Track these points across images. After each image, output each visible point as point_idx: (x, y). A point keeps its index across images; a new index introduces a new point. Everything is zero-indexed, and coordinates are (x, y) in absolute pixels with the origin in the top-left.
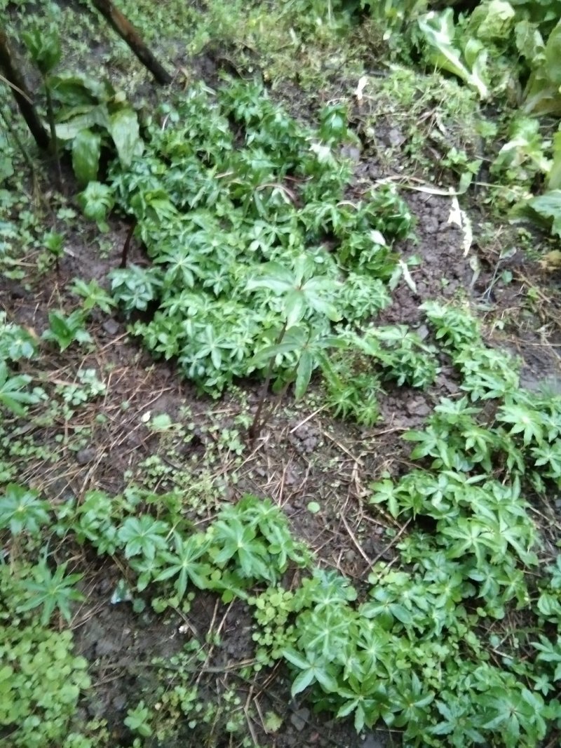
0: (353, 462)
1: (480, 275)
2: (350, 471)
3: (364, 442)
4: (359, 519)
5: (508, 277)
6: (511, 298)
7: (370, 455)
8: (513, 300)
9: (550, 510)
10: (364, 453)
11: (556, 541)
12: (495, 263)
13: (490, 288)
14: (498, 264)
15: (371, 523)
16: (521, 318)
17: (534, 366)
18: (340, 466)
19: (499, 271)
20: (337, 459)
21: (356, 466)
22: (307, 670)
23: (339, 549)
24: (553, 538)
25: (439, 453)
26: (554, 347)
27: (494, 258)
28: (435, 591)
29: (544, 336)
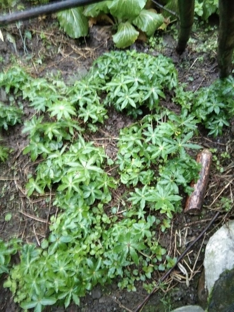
0: (13, 181)
1: (16, 43)
2: (14, 186)
3: (12, 168)
4: (31, 206)
5: (28, 35)
6: (37, 45)
7: (19, 172)
8: (39, 45)
9: (107, 134)
10: (15, 173)
11: (116, 146)
12: (18, 32)
13: (25, 47)
14: (20, 32)
15: (38, 203)
16: (48, 51)
17: (69, 70)
18: (9, 188)
19: (23, 35)
20: (5, 186)
21: (16, 182)
22: (37, 305)
23: (32, 226)
24: (114, 145)
25: (41, 150)
26: (70, 55)
27: (16, 30)
28: (75, 216)
29: (62, 53)
